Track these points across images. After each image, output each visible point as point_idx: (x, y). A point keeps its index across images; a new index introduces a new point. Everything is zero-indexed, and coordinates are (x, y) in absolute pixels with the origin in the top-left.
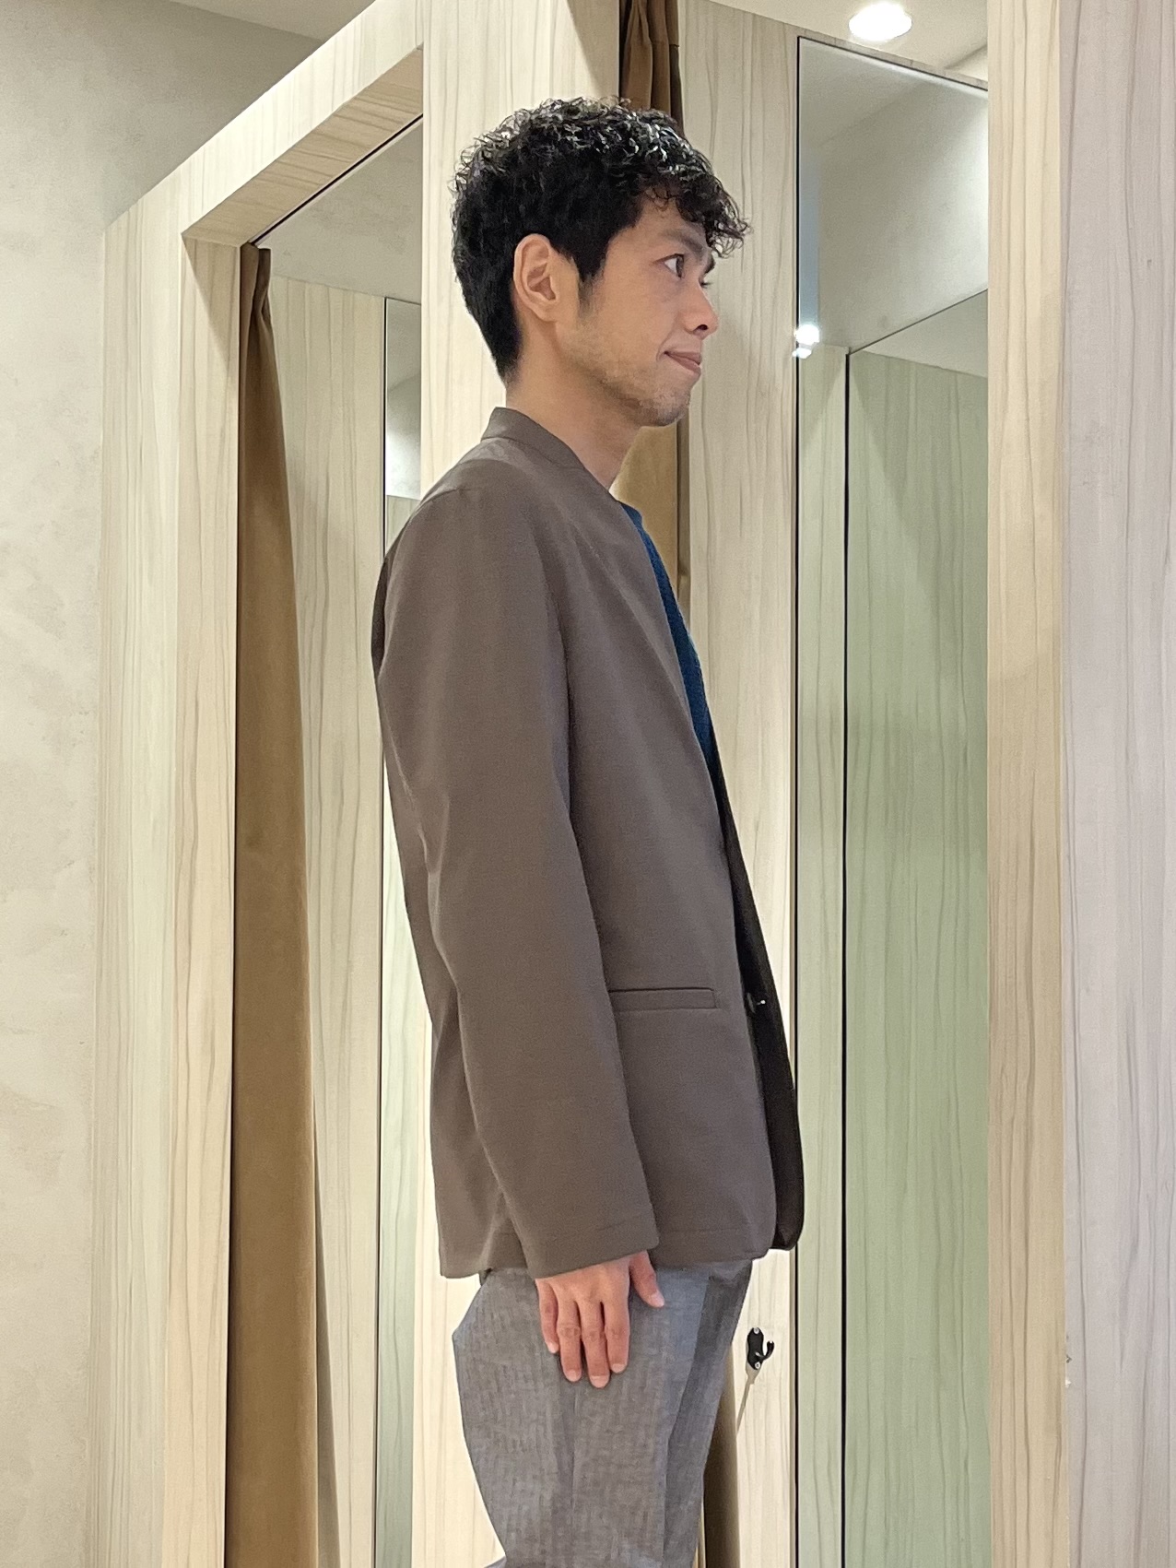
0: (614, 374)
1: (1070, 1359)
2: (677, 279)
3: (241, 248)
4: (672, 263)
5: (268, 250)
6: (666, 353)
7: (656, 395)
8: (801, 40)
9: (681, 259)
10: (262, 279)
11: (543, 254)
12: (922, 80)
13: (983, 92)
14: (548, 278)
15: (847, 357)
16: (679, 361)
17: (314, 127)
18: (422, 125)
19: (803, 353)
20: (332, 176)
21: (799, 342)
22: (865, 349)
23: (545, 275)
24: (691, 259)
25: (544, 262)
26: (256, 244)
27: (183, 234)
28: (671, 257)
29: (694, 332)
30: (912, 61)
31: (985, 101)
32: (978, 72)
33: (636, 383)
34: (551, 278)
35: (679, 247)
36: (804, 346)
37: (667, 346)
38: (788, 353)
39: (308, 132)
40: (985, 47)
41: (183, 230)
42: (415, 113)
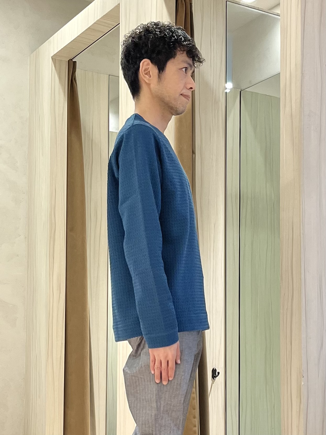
0: (167, 99)
1: (304, 377)
2: (185, 74)
3: (68, 61)
4: (184, 70)
5: (76, 62)
6: (181, 94)
7: (178, 106)
8: (227, 2)
9: (186, 69)
10: (74, 70)
11: (148, 64)
12: (261, 13)
13: (279, 17)
14: (149, 71)
15: (240, 92)
16: (184, 97)
17: (89, 27)
18: (119, 26)
19: (228, 91)
20: (94, 41)
21: (227, 88)
22: (245, 90)
23: (148, 71)
24: (189, 68)
25: (148, 67)
26: (72, 60)
27: (51, 57)
28: (184, 68)
29: (189, 89)
30: (259, 8)
31: (279, 19)
32: (277, 11)
33: (173, 102)
34: (150, 72)
35: (186, 65)
36: (228, 89)
37: (181, 93)
38: (223, 91)
39: (87, 28)
40: (280, 4)
41: (52, 56)
42: (118, 23)
